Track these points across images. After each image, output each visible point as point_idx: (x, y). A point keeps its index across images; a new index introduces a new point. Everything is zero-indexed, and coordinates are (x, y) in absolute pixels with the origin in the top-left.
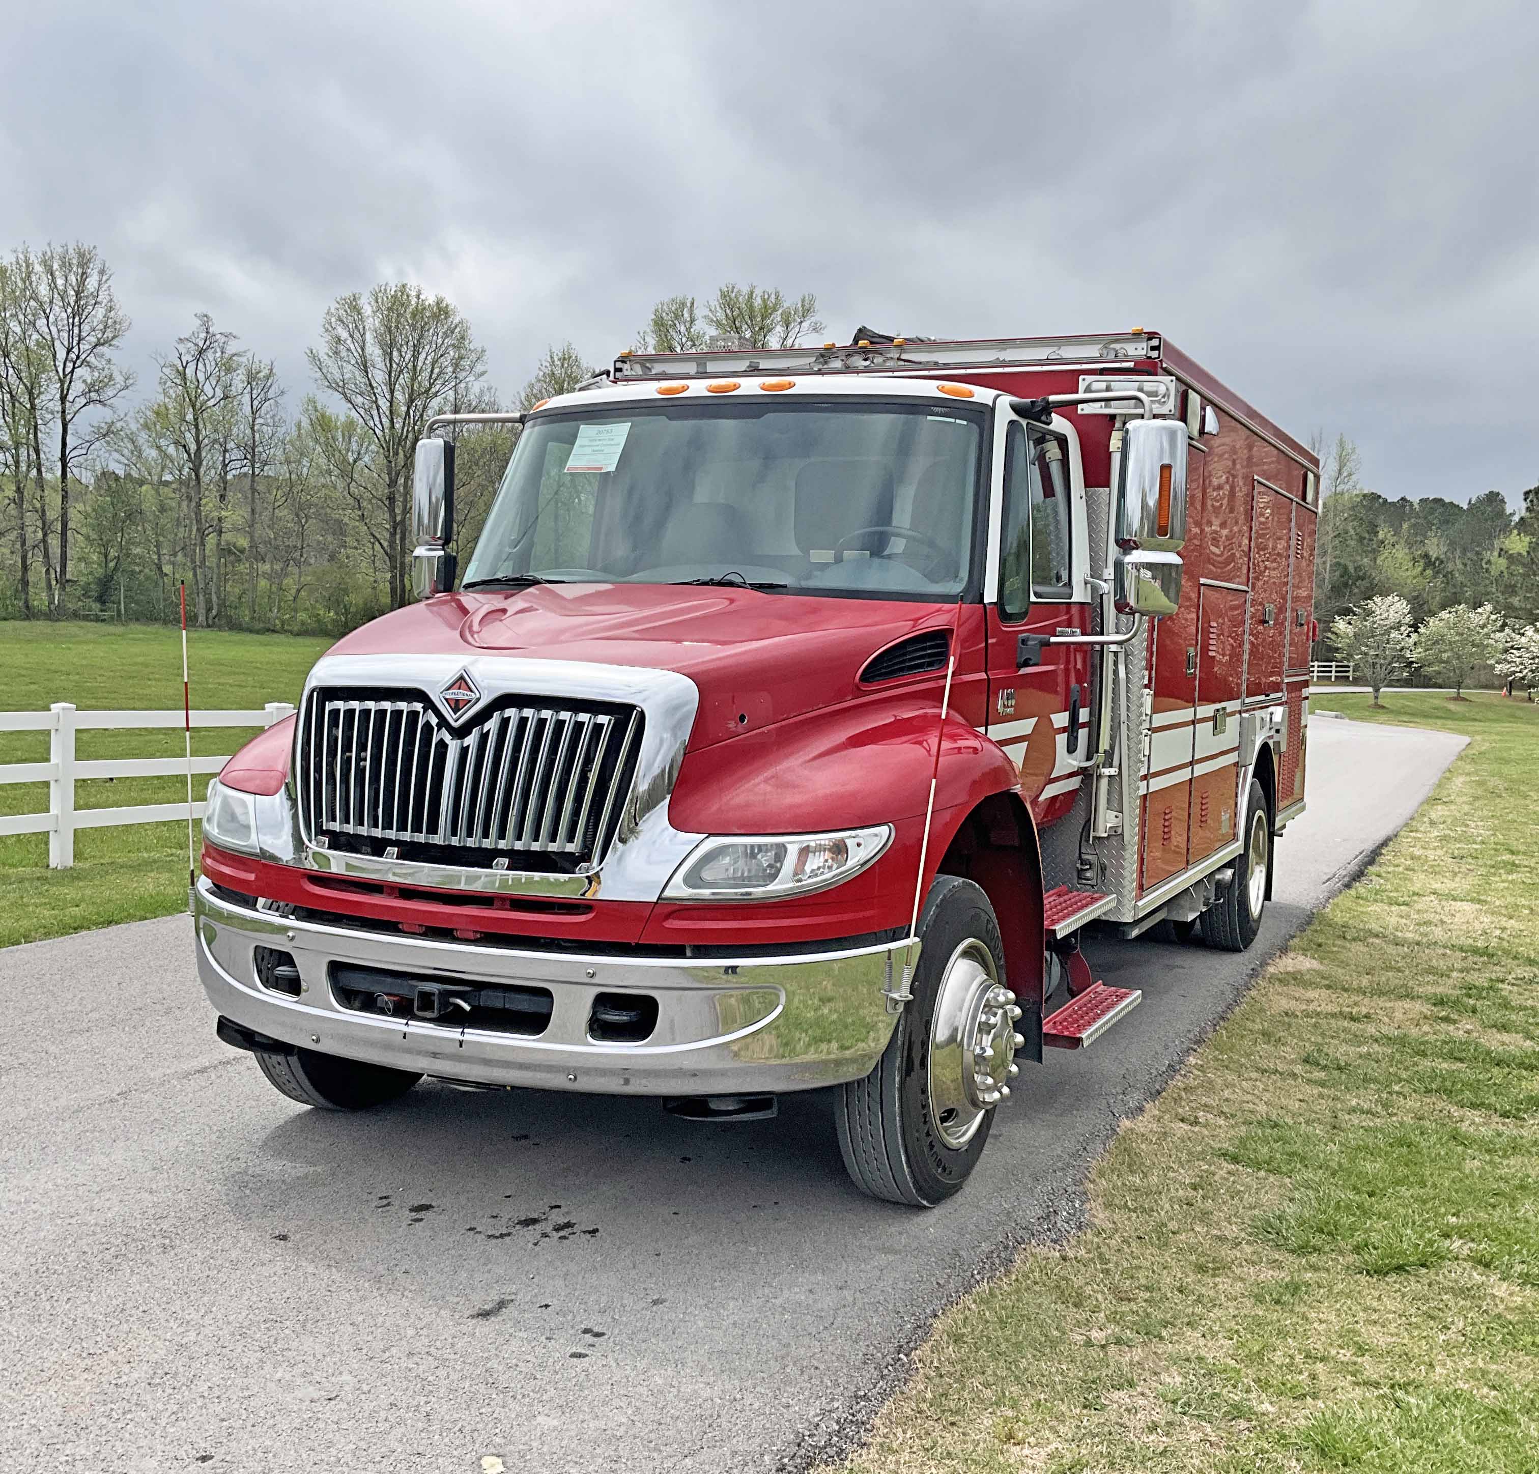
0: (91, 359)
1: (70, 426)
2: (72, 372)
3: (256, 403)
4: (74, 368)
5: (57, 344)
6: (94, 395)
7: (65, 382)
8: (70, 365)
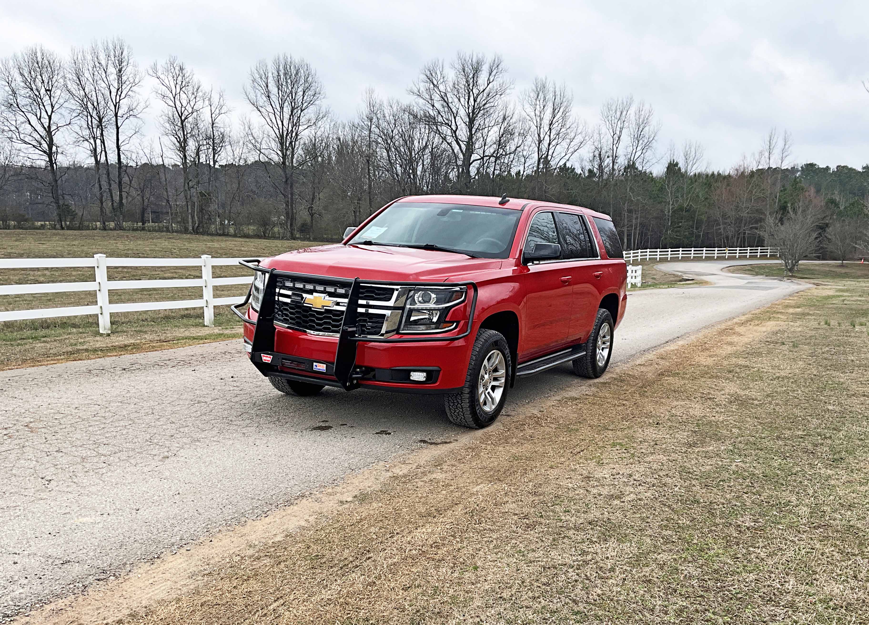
0: (130, 93)
1: (120, 130)
3: (213, 115)
6: (131, 113)
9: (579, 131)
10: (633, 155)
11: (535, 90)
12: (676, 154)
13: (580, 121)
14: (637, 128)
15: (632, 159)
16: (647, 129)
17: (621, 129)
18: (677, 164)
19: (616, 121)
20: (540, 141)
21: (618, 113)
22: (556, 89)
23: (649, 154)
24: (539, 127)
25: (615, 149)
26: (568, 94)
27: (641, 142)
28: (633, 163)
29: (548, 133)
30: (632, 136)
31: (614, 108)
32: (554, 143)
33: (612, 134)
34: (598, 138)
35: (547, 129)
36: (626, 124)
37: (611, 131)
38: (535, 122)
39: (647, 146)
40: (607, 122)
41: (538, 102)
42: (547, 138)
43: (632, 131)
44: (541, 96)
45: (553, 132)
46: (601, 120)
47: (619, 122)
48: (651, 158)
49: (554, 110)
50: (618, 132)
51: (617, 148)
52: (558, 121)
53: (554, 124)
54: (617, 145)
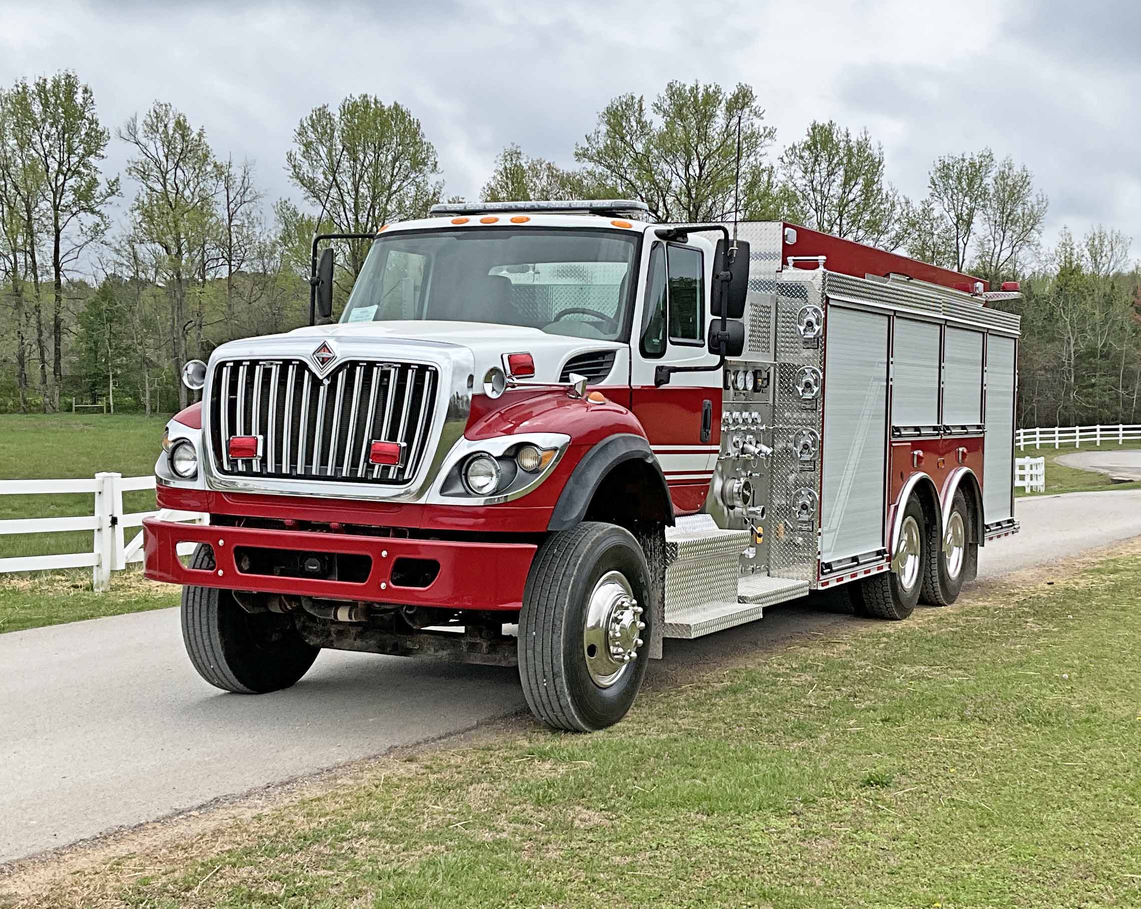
2: (63, 184)
3: (232, 206)
4: (65, 179)
5: (50, 160)
7: (58, 192)
8: (61, 177)
10: (996, 256)
11: (812, 145)
12: (1074, 251)
13: (895, 200)
15: (994, 263)
16: (1020, 208)
19: (961, 196)
22: (850, 144)
23: (1025, 254)
24: (820, 211)
26: (872, 150)
27: (1010, 232)
30: (992, 222)
31: (955, 173)
33: (955, 220)
35: (835, 214)
36: (980, 202)
37: (952, 214)
38: (812, 202)
41: (817, 167)
42: (836, 230)
43: (990, 213)
46: (934, 195)
47: (968, 198)
49: (847, 181)
51: (965, 245)
52: (854, 200)
53: (847, 205)
54: (965, 240)
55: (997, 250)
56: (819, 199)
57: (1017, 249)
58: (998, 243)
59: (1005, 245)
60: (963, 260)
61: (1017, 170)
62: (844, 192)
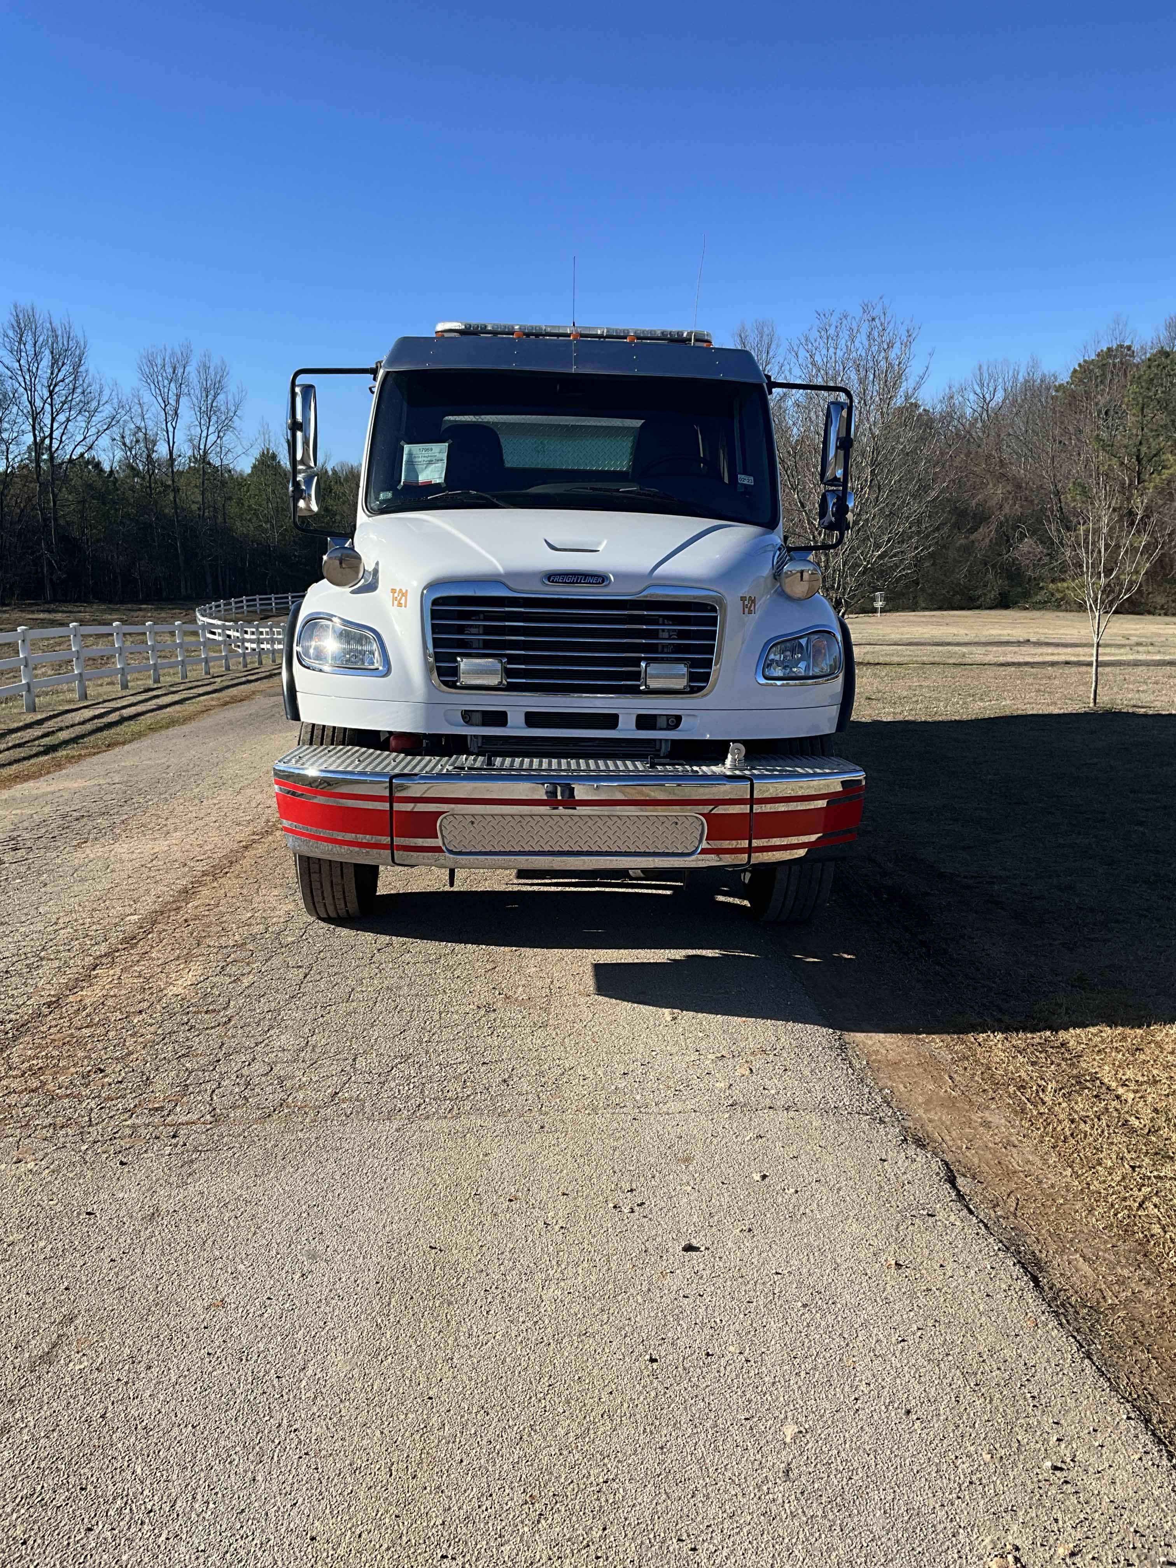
9: (104, 399)
10: (203, 440)
11: (15, 324)
12: (273, 439)
13: (103, 382)
14: (204, 394)
15: (202, 447)
16: (221, 397)
17: (178, 397)
18: (274, 457)
19: (166, 382)
20: (35, 416)
21: (170, 370)
22: (54, 325)
23: (229, 439)
24: (30, 388)
25: (171, 429)
26: (76, 332)
27: (214, 419)
28: (205, 452)
29: (49, 400)
30: (197, 409)
31: (159, 361)
32: (62, 418)
33: (163, 406)
34: (140, 411)
35: (46, 394)
36: (185, 389)
37: (160, 398)
38: (21, 379)
39: (225, 427)
40: (152, 385)
41: (22, 346)
42: (47, 407)
43: (194, 399)
44: (29, 338)
45: (57, 400)
46: (141, 380)
47: (173, 385)
48: (232, 445)
49: (55, 361)
50: (172, 402)
51: (174, 428)
52: (63, 381)
53: (56, 385)
54: (174, 424)
55: (204, 434)
56: (27, 377)
57: (221, 434)
58: (204, 428)
59: (212, 429)
60: (174, 443)
61: (215, 362)
62: (52, 373)
